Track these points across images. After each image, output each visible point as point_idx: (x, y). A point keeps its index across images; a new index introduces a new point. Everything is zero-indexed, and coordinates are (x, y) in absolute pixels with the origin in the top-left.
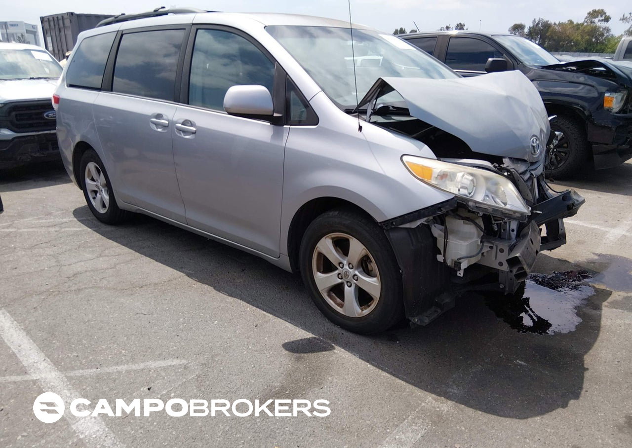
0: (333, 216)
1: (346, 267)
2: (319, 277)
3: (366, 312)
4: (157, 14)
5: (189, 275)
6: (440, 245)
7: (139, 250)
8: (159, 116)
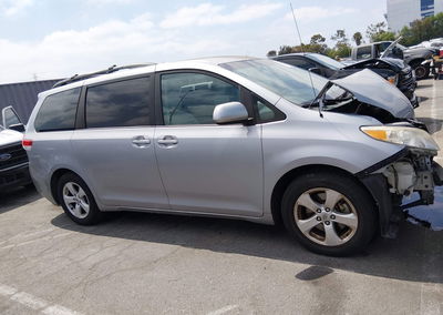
0: (311, 177)
1: (324, 211)
2: (301, 223)
3: (346, 239)
4: (111, 71)
5: (183, 245)
6: (392, 182)
7: (129, 237)
8: (139, 138)
